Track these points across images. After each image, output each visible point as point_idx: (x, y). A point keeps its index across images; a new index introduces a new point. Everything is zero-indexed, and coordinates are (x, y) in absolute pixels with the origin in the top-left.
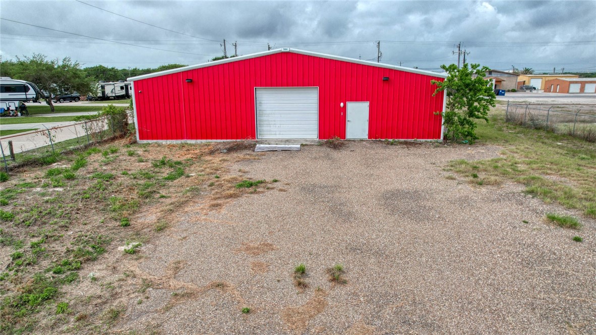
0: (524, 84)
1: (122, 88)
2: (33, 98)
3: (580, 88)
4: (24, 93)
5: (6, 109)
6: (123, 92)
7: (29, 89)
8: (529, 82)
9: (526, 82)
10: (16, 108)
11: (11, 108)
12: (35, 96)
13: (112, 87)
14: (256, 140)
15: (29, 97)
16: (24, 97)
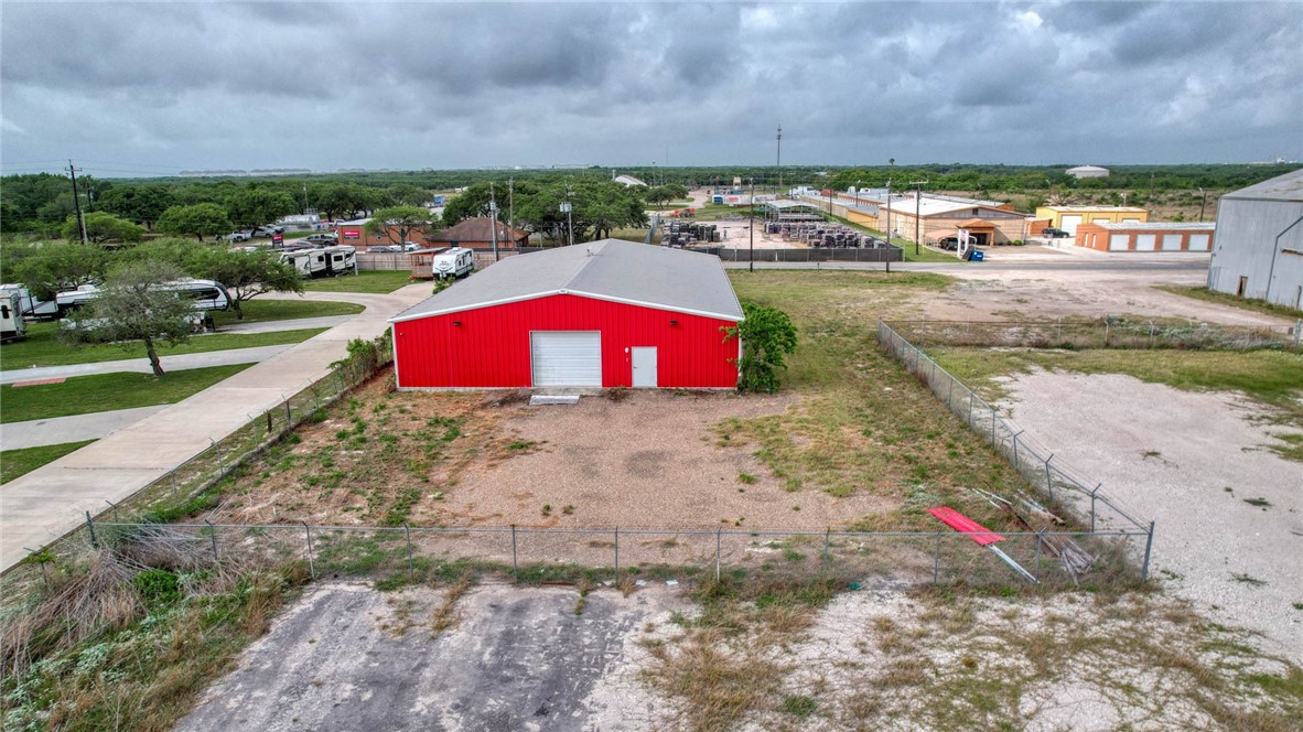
0: (1049, 228)
1: (320, 259)
2: (224, 306)
3: (1128, 241)
4: (212, 300)
6: (323, 266)
7: (219, 294)
8: (1060, 221)
9: (1055, 221)
12: (225, 303)
13: (306, 259)
14: (532, 388)
15: (217, 305)
16: (212, 305)
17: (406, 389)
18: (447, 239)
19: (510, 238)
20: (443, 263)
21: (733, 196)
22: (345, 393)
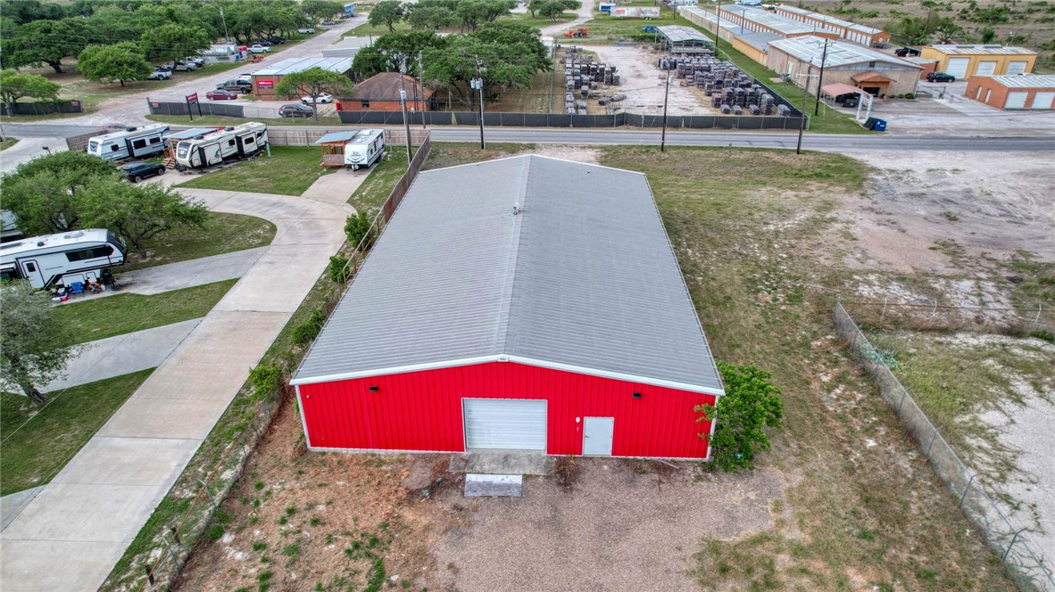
0: (935, 70)
1: (231, 143)
2: (120, 261)
3: (1025, 99)
4: (106, 257)
5: (84, 283)
7: (112, 250)
8: (946, 64)
9: (941, 64)
10: (98, 279)
11: (90, 281)
12: (122, 259)
13: (216, 148)
14: (465, 454)
15: (113, 261)
16: (107, 262)
17: (318, 449)
18: (358, 98)
19: (420, 97)
20: (355, 154)
21: (620, 9)
22: (248, 458)
